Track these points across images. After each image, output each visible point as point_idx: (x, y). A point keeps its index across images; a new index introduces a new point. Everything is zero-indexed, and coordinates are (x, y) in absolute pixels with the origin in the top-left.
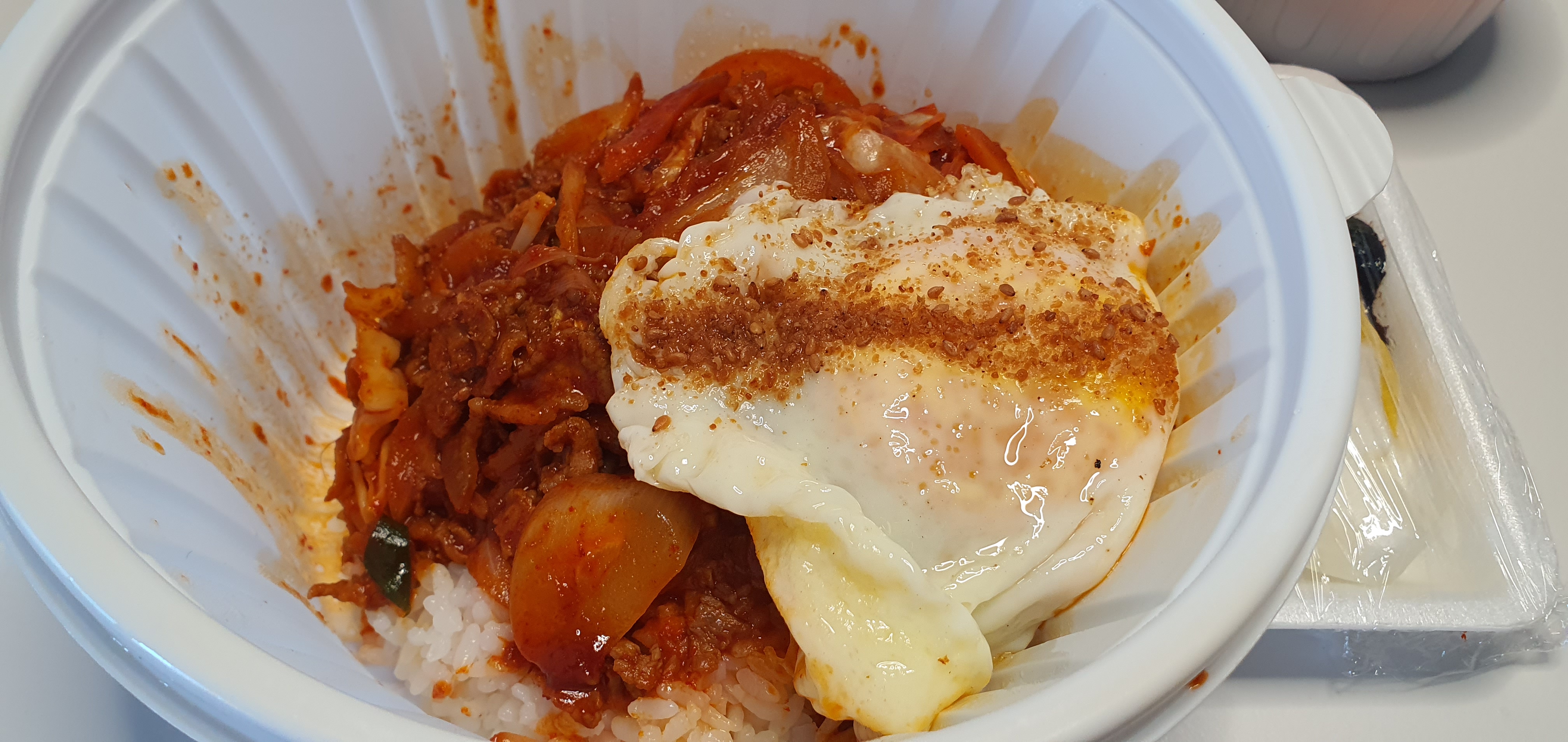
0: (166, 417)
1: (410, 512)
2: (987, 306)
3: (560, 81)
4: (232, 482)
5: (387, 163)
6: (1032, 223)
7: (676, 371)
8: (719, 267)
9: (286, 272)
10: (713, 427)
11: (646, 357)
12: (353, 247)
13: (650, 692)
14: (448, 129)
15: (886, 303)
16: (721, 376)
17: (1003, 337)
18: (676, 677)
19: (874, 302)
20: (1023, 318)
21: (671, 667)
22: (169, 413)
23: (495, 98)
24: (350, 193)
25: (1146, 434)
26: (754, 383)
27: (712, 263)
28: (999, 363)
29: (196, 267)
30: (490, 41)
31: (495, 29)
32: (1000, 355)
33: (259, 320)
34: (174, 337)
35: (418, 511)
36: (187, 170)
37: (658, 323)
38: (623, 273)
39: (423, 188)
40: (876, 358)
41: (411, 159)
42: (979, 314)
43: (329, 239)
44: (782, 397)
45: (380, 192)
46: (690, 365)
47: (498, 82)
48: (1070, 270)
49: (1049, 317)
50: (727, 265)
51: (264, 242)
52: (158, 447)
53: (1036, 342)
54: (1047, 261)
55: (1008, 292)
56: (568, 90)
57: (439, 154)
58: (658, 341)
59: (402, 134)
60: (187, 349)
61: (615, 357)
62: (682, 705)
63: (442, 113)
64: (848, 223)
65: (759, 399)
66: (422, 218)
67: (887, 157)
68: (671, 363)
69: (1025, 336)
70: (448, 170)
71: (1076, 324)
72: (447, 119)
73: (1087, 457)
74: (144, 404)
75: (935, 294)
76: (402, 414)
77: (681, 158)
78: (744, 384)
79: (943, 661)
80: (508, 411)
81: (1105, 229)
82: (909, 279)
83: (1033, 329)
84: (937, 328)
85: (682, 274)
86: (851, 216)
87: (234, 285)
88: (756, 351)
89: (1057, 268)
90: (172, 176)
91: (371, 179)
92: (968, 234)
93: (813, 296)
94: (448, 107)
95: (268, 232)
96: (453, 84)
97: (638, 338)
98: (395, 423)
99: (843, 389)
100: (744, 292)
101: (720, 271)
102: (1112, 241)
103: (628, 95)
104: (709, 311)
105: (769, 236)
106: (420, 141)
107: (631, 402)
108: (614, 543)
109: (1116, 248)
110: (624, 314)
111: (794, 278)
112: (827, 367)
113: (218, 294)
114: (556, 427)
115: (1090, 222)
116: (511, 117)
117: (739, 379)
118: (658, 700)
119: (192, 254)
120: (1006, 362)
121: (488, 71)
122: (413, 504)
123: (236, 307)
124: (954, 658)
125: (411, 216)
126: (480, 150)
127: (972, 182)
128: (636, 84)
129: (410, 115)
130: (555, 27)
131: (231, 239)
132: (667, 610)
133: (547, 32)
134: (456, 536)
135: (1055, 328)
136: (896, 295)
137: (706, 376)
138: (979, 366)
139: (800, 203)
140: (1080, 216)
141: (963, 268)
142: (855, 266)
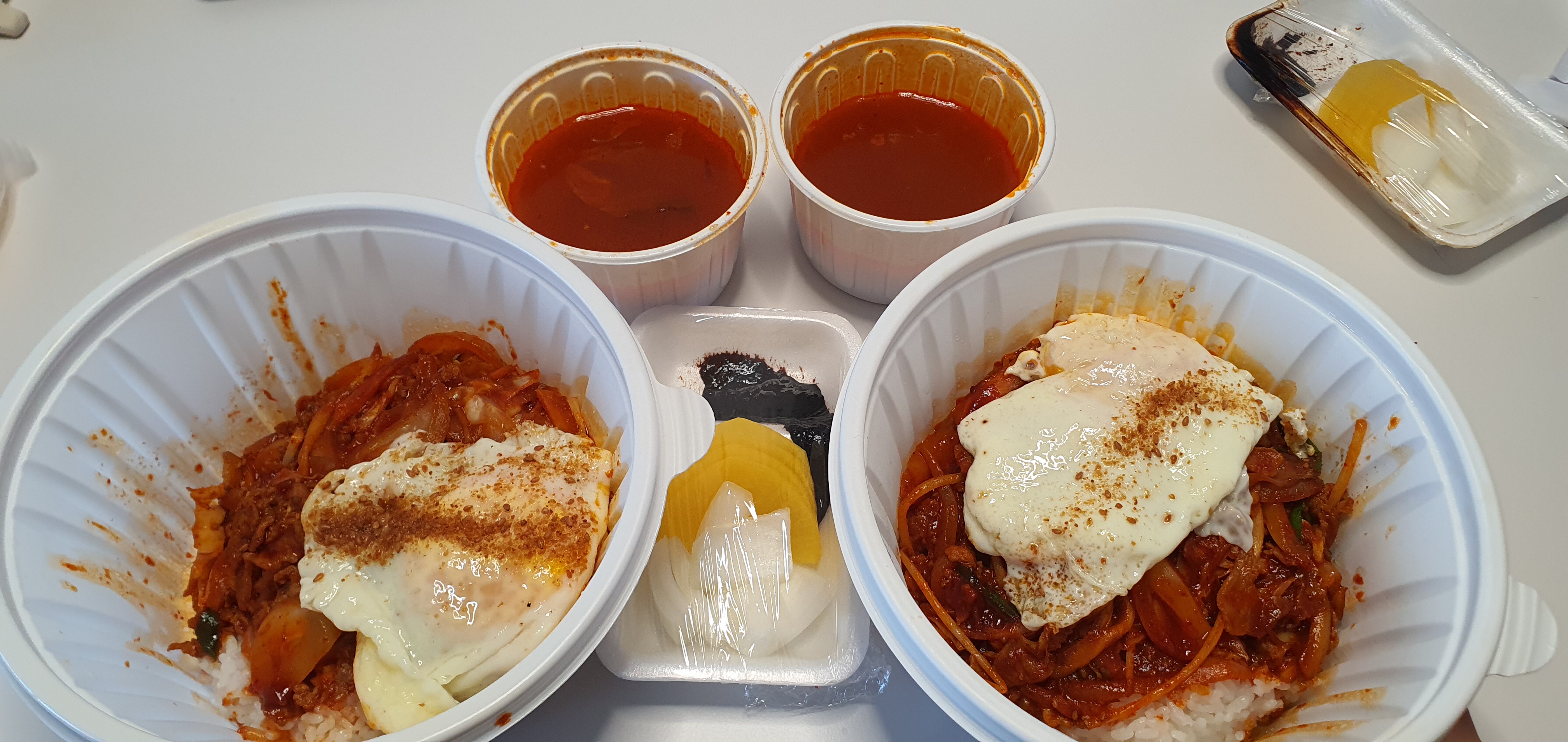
0: (82, 569)
1: (222, 607)
2: (495, 516)
3: (335, 345)
4: (122, 595)
5: (233, 399)
6: (542, 461)
7: (333, 547)
8: (363, 489)
9: (172, 466)
10: (343, 580)
11: (321, 538)
12: (216, 446)
13: (312, 710)
14: (269, 377)
15: (443, 514)
16: (353, 552)
17: (498, 534)
18: (325, 703)
19: (436, 512)
20: (511, 524)
21: (323, 699)
22: (85, 567)
23: (297, 358)
24: (210, 419)
25: (558, 589)
26: (369, 556)
27: (360, 487)
28: (491, 550)
29: (109, 481)
30: (288, 331)
31: (290, 325)
32: (493, 544)
33: (154, 496)
34: (93, 523)
35: (226, 606)
36: (104, 432)
37: (326, 522)
38: (317, 491)
39: (260, 406)
40: (427, 546)
41: (249, 395)
42: (489, 520)
43: (200, 443)
44: (383, 564)
45: (230, 416)
46: (339, 545)
47: (297, 350)
48: (546, 495)
49: (524, 523)
50: (367, 489)
51: (157, 454)
52: (74, 588)
53: (513, 537)
54: (536, 489)
55: (507, 508)
56: (342, 349)
57: (266, 389)
58: (324, 531)
59: (240, 381)
60: (101, 527)
61: (306, 538)
62: (326, 717)
63: (265, 370)
64: (452, 456)
65: (372, 564)
66: (260, 423)
67: (485, 414)
68: (330, 543)
69: (510, 534)
70: (273, 397)
71: (536, 527)
72: (268, 371)
73: (523, 602)
74: (69, 566)
75: (468, 509)
76: (219, 554)
77: (376, 411)
78: (364, 556)
79: (422, 705)
80: (259, 562)
81: (585, 464)
82: (458, 499)
83: (515, 531)
84: (462, 529)
85: (343, 494)
86: (455, 452)
87: (136, 482)
88: (373, 538)
89: (540, 493)
90: (95, 437)
91: (223, 410)
92: (502, 470)
93: (408, 508)
94: (268, 367)
95: (158, 449)
96: (270, 353)
97: (316, 529)
98: (216, 558)
99: (410, 562)
100: (375, 504)
101: (364, 492)
102: (588, 471)
103: (374, 354)
104: (355, 515)
105: (393, 472)
106: (255, 383)
107: (307, 564)
108: (299, 635)
109: (591, 475)
110: (311, 516)
111: (402, 496)
112: (404, 549)
113: (124, 492)
114: (280, 572)
115: (577, 460)
116: (309, 366)
117: (363, 553)
118: (314, 714)
119: (107, 473)
120: (495, 549)
121: (291, 346)
122: (224, 603)
123: (139, 493)
124: (427, 704)
125: (253, 423)
126: (294, 382)
127: (527, 431)
128: (377, 349)
129: (245, 372)
130: (327, 320)
131: (132, 461)
132: (327, 669)
133: (322, 324)
134: (241, 621)
135: (524, 529)
136: (448, 509)
137: (346, 551)
138: (479, 551)
139: (426, 444)
140: (572, 457)
141: (490, 492)
142: (440, 487)
